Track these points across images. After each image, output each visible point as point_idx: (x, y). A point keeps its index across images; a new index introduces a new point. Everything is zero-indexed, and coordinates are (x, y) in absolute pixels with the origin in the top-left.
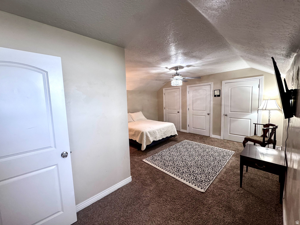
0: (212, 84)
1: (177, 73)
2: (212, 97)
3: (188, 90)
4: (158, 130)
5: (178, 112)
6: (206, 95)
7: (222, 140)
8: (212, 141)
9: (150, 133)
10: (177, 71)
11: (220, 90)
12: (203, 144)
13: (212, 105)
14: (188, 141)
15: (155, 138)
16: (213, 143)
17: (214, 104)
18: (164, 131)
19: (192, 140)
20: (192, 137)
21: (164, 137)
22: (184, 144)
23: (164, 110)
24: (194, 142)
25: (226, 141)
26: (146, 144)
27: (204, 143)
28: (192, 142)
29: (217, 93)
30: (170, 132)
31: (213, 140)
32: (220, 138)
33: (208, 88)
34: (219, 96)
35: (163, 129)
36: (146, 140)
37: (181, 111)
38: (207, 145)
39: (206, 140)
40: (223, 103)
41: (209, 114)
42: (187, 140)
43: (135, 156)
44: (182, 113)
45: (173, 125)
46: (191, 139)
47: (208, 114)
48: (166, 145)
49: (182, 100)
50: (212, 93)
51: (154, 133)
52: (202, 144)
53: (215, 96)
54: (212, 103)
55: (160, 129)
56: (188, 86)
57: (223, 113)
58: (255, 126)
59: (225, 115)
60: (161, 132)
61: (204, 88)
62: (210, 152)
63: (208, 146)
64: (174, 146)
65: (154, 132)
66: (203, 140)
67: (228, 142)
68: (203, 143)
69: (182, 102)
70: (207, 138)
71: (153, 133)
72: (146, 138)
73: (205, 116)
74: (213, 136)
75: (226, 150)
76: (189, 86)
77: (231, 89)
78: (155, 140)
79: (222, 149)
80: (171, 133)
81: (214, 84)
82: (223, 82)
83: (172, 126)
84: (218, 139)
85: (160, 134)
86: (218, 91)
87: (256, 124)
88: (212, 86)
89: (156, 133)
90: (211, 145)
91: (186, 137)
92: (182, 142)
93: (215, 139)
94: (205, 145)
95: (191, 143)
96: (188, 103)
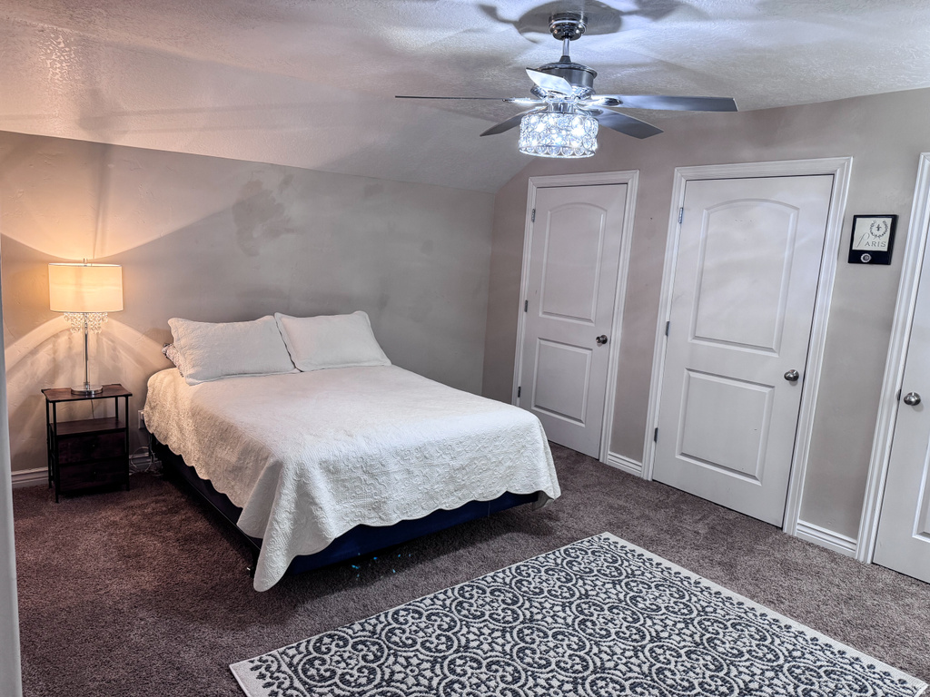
0: (846, 167)
1: (565, 59)
2: (834, 261)
3: (678, 198)
4: (401, 455)
5: (603, 340)
6: (794, 240)
7: (859, 565)
8: (787, 568)
9: (331, 470)
10: (573, 43)
11: (895, 218)
12: (715, 587)
13: (823, 320)
14: (622, 542)
15: (376, 507)
16: (790, 588)
17: (838, 314)
18: (456, 464)
19: (649, 544)
20: (661, 515)
21: (452, 503)
22: (584, 562)
23: (523, 318)
24: (657, 559)
25: (888, 578)
26: (291, 545)
27: (730, 574)
28: (648, 554)
29: (872, 237)
30: (502, 470)
31: (796, 556)
32: (847, 553)
33: (810, 193)
34: (881, 258)
35: (445, 448)
36: (296, 522)
37: (616, 335)
38: (737, 597)
39: (751, 551)
40: (903, 313)
41: (796, 378)
42: (613, 538)
43: (205, 618)
44: (626, 351)
45: (528, 430)
46: (649, 531)
47: (793, 378)
48: (457, 561)
49: (633, 261)
50: (836, 233)
51: (372, 476)
52: (705, 582)
53: (855, 257)
54: (826, 301)
55: (419, 449)
56: (680, 174)
57: (891, 384)
59: (908, 402)
60: (431, 465)
61: (786, 191)
62: (743, 664)
63: (749, 603)
64: (505, 575)
65: (371, 470)
66: (731, 547)
67: (896, 594)
68: (718, 571)
69: (633, 277)
70: (757, 540)
71: (359, 473)
72: (298, 505)
73: (767, 390)
74: (801, 527)
75: (867, 659)
76: (690, 171)
78: (374, 522)
79: (838, 645)
80: (510, 476)
81: (860, 172)
82: (925, 162)
83: (522, 433)
84: (832, 556)
85: (418, 480)
86: (879, 221)
88: (846, 182)
89: (387, 473)
90: (770, 603)
91: (621, 508)
92: (577, 544)
93: (812, 552)
94: (726, 592)
95: (635, 563)
96: (668, 289)
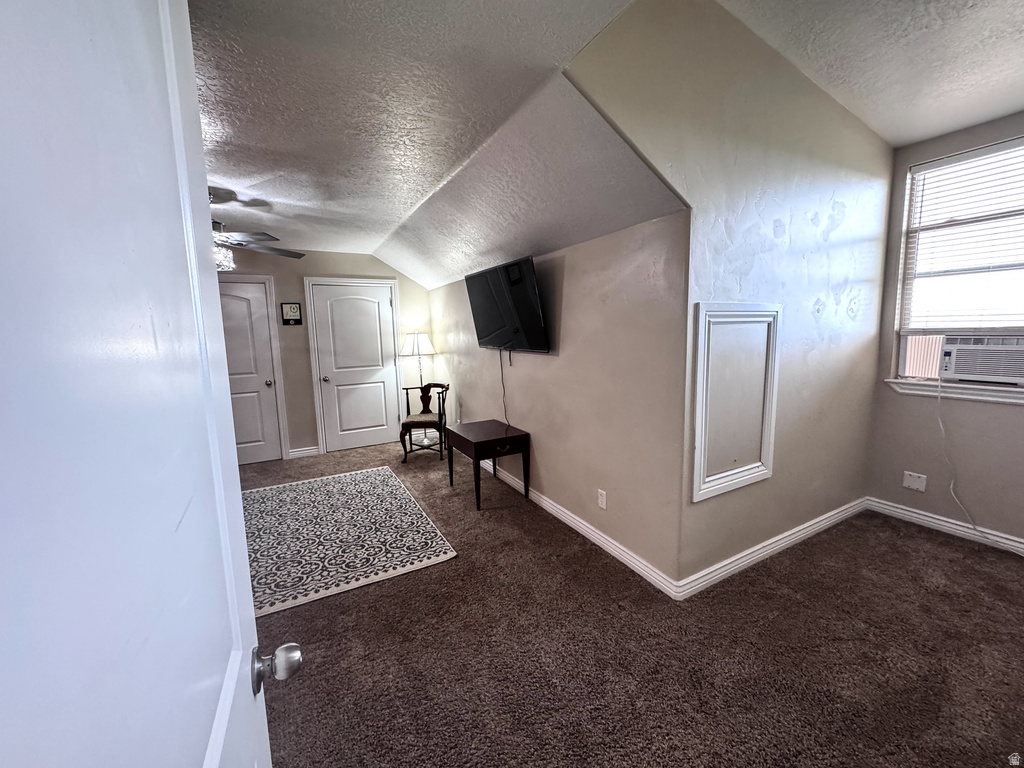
0: (270, 280)
2: (275, 326)
6: (251, 316)
11: (300, 304)
13: (277, 353)
17: (284, 350)
25: (333, 454)
27: (294, 478)
29: (291, 313)
31: (304, 463)
32: (314, 454)
33: (256, 292)
34: (298, 322)
39: (286, 469)
40: (313, 344)
41: (271, 383)
47: (269, 385)
50: (273, 311)
53: (286, 322)
54: (276, 344)
57: (315, 378)
58: (407, 394)
59: (325, 381)
66: (278, 472)
67: (347, 455)
68: (289, 480)
70: (280, 466)
73: (259, 394)
74: (291, 453)
77: (331, 305)
81: (277, 282)
82: (307, 280)
84: (314, 457)
86: (294, 306)
87: (407, 389)
88: (272, 287)
93: (305, 459)
